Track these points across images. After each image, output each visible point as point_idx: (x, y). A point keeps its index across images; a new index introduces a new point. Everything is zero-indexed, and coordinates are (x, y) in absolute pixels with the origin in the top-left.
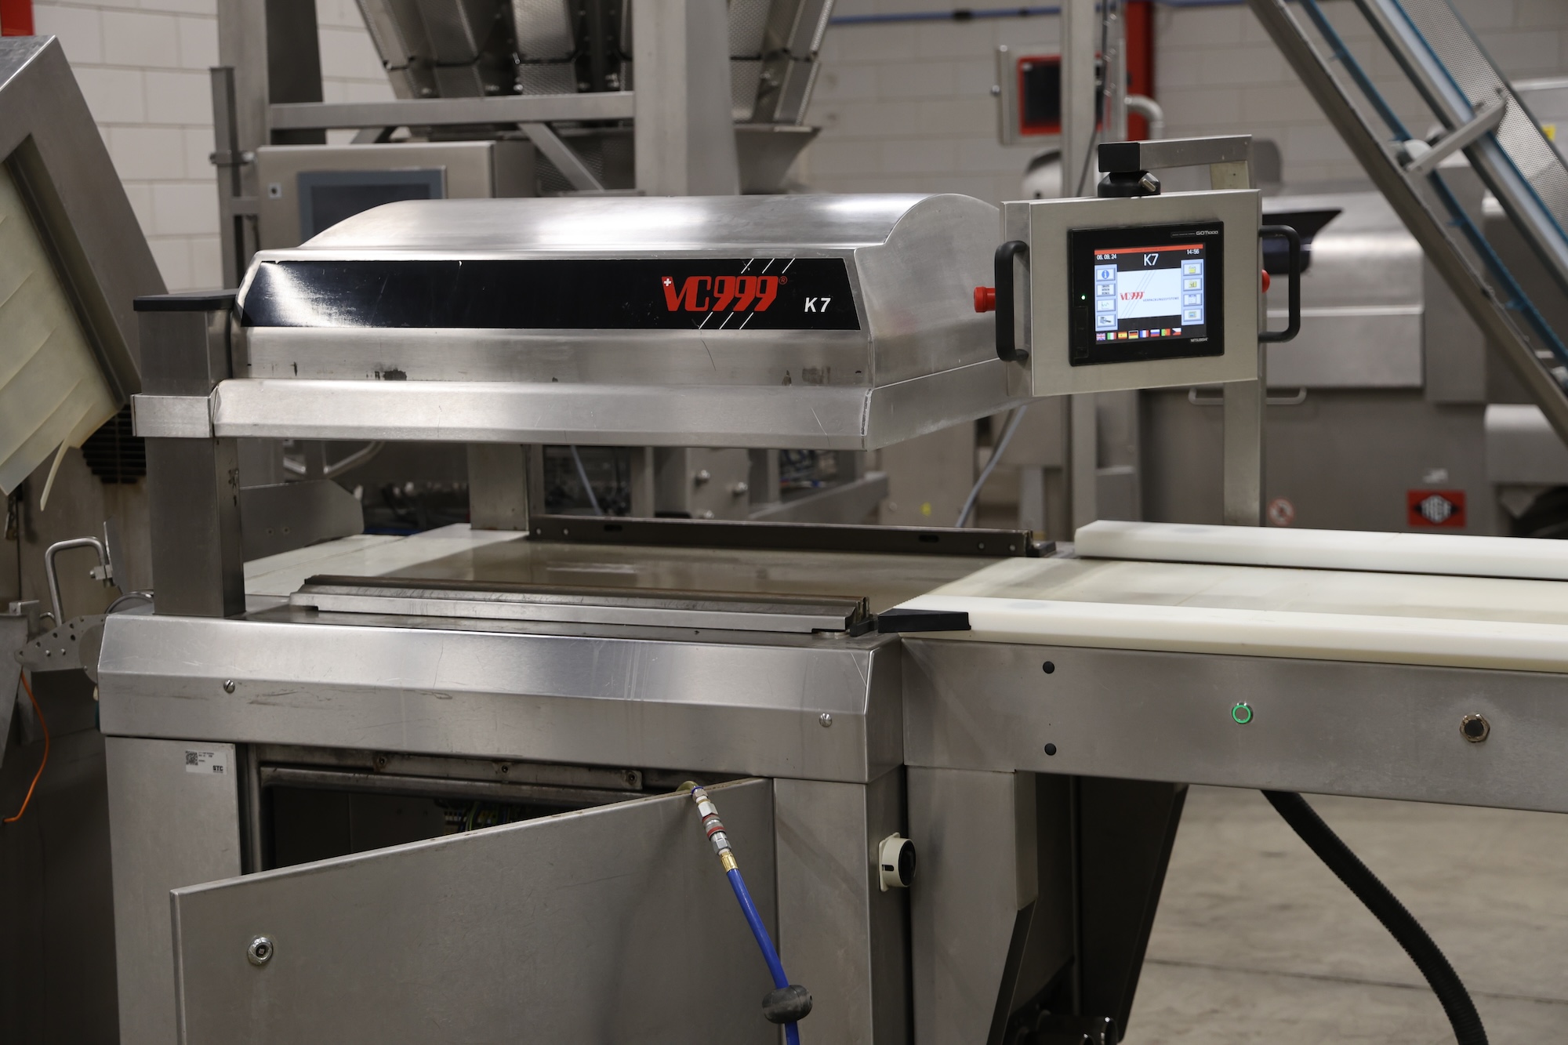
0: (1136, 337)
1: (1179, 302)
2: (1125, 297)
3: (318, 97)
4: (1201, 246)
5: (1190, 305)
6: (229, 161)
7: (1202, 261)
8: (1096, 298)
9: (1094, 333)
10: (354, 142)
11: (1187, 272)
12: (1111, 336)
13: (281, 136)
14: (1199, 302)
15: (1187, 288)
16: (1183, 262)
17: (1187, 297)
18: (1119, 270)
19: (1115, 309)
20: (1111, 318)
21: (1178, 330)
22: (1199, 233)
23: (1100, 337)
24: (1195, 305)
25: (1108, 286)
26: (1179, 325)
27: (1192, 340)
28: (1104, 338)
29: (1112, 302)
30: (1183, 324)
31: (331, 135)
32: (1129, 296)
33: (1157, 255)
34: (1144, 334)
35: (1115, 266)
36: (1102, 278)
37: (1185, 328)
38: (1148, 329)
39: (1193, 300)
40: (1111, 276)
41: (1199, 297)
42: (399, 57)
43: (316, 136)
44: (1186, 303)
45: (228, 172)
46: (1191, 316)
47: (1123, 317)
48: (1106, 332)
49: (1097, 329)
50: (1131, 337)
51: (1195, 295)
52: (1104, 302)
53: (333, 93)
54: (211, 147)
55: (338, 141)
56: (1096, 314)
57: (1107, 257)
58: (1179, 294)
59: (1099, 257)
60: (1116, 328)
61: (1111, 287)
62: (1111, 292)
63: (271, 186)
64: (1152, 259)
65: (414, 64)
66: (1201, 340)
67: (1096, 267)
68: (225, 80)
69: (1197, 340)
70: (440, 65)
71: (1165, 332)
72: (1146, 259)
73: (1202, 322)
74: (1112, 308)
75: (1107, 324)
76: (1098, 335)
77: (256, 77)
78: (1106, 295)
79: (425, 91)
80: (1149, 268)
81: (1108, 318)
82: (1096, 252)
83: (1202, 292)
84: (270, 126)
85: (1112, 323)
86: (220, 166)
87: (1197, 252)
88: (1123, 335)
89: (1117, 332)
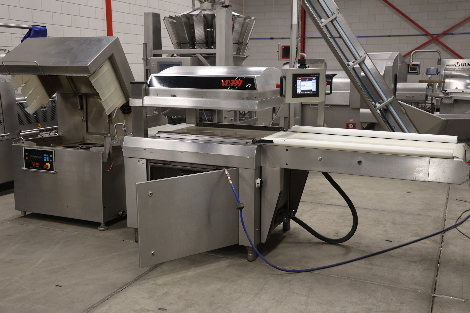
0: (304, 93)
3: (161, 49)
4: (316, 78)
5: (313, 88)
6: (146, 60)
7: (316, 80)
8: (297, 86)
9: (297, 92)
10: (167, 56)
11: (313, 82)
12: (300, 93)
13: (154, 55)
14: (315, 87)
15: (313, 85)
16: (312, 80)
21: (311, 92)
22: (315, 75)
23: (298, 93)
26: (311, 91)
27: (313, 94)
32: (303, 86)
33: (308, 79)
34: (305, 93)
35: (301, 81)
36: (298, 83)
37: (313, 92)
38: (306, 92)
40: (300, 82)
42: (175, 42)
43: (161, 55)
45: (145, 61)
46: (313, 90)
47: (302, 90)
50: (303, 93)
52: (299, 87)
53: (163, 48)
54: (143, 57)
55: (164, 56)
56: (297, 89)
57: (299, 79)
58: (311, 86)
59: (298, 79)
60: (300, 91)
61: (300, 84)
63: (153, 64)
64: (307, 79)
65: (178, 43)
66: (315, 94)
67: (297, 81)
68: (145, 45)
70: (182, 43)
71: (309, 92)
72: (306, 80)
73: (315, 91)
77: (150, 45)
78: (299, 85)
79: (179, 48)
80: (306, 81)
81: (299, 90)
82: (297, 78)
83: (316, 85)
84: (153, 53)
87: (315, 79)
88: (302, 93)
89: (301, 92)
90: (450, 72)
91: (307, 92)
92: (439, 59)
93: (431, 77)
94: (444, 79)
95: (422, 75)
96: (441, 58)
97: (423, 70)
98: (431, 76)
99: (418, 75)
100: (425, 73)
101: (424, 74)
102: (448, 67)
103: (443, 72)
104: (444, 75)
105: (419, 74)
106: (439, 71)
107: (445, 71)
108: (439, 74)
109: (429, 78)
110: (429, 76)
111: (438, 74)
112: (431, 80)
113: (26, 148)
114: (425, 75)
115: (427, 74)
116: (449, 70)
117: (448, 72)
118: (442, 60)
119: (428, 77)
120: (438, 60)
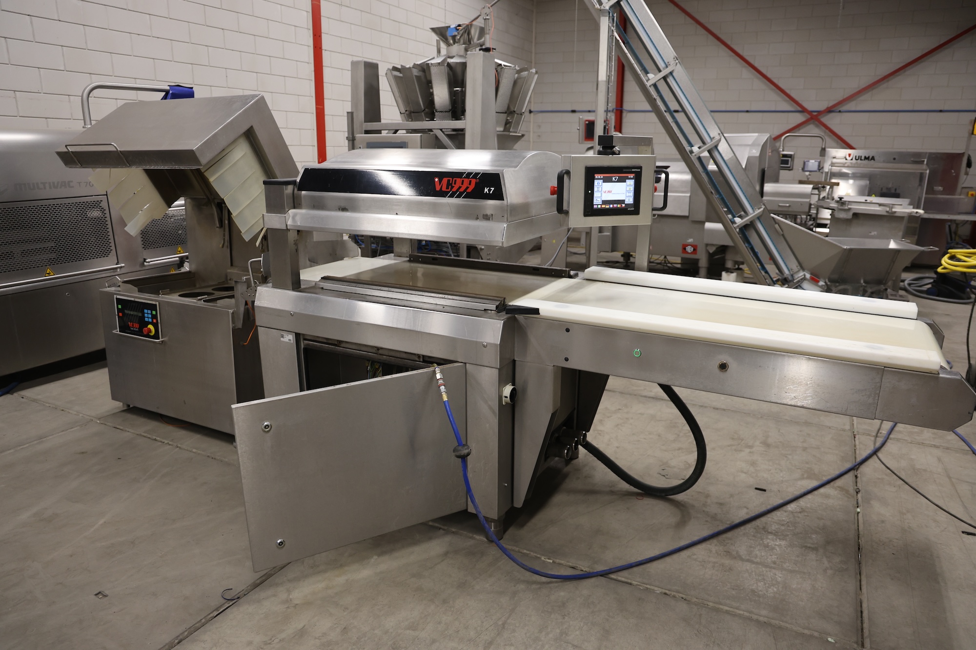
0: (608, 207)
1: (625, 195)
2: (605, 192)
3: (380, 122)
4: (634, 175)
5: (628, 196)
6: (351, 139)
7: (634, 180)
8: (594, 192)
9: (593, 205)
10: (387, 134)
11: (628, 184)
12: (599, 206)
13: (367, 132)
14: (632, 195)
15: (628, 189)
16: (627, 180)
17: (627, 193)
18: (603, 182)
20: (600, 200)
21: (624, 205)
22: (633, 170)
23: (595, 207)
24: (630, 196)
26: (624, 203)
27: (629, 209)
28: (597, 207)
29: (600, 194)
30: (626, 203)
31: (382, 131)
32: (607, 192)
34: (611, 206)
35: (602, 180)
36: (597, 185)
37: (626, 204)
38: (613, 204)
40: (600, 184)
41: (632, 193)
42: (403, 111)
43: (379, 132)
45: (351, 142)
46: (629, 200)
47: (604, 200)
48: (598, 205)
49: (594, 204)
50: (606, 207)
51: (630, 193)
52: (597, 194)
53: (383, 121)
54: (346, 135)
55: (384, 133)
56: (594, 198)
57: (599, 177)
58: (625, 192)
59: (596, 177)
60: (601, 203)
61: (600, 188)
62: (600, 190)
63: (359, 146)
64: (615, 179)
65: (407, 112)
66: (632, 209)
67: (595, 181)
68: (351, 115)
70: (413, 112)
71: (619, 206)
72: (614, 179)
73: (632, 203)
74: (600, 196)
75: (598, 202)
77: (360, 115)
78: (598, 191)
79: (410, 120)
80: (614, 182)
81: (598, 200)
82: (595, 175)
83: (633, 191)
84: (364, 129)
86: (349, 140)
87: (632, 177)
88: (603, 206)
90: (839, 168)
91: (615, 205)
92: (822, 148)
93: (810, 175)
94: (830, 178)
95: (797, 172)
96: (826, 146)
97: (797, 164)
98: (811, 173)
99: (791, 172)
100: (801, 169)
101: (799, 170)
102: (835, 161)
103: (827, 168)
104: (831, 172)
105: (792, 170)
106: (821, 167)
107: (832, 166)
108: (821, 171)
109: (807, 176)
110: (807, 173)
111: (819, 170)
112: (810, 180)
113: (118, 297)
114: (801, 171)
115: (803, 170)
116: (836, 165)
117: (835, 169)
118: (827, 149)
119: (805, 174)
120: (820, 149)
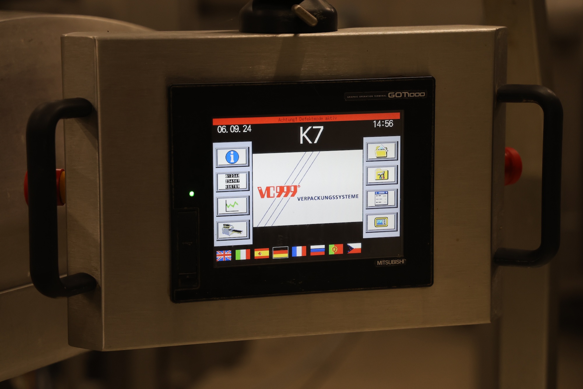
0: (286, 255)
1: (359, 201)
2: (265, 193)
4: (397, 116)
5: (378, 207)
7: (398, 138)
8: (216, 195)
9: (214, 250)
11: (372, 155)
12: (242, 255)
14: (392, 202)
15: (371, 180)
16: (366, 140)
17: (371, 195)
18: (256, 150)
19: (249, 211)
20: (242, 226)
21: (357, 246)
22: (392, 95)
23: (221, 256)
24: (386, 206)
25: (237, 175)
26: (358, 238)
27: (380, 263)
28: (229, 258)
29: (244, 201)
30: (366, 236)
32: (272, 192)
33: (322, 128)
34: (299, 251)
35: (249, 144)
36: (225, 162)
37: (368, 243)
38: (306, 244)
39: (382, 200)
40: (242, 160)
41: (392, 194)
44: (371, 204)
46: (380, 224)
47: (262, 225)
48: (233, 249)
49: (217, 244)
50: (276, 256)
51: (386, 193)
52: (230, 201)
56: (216, 219)
57: (235, 129)
58: (357, 188)
59: (222, 130)
60: (250, 242)
61: (243, 178)
62: (243, 184)
64: (312, 134)
67: (216, 145)
69: (388, 263)
71: (333, 249)
72: (303, 134)
73: (397, 234)
74: (243, 209)
75: (236, 235)
76: (218, 253)
78: (233, 188)
80: (306, 148)
81: (236, 226)
82: (216, 122)
83: (398, 186)
85: (244, 234)
87: (389, 124)
89: (251, 249)
91: (317, 248)
